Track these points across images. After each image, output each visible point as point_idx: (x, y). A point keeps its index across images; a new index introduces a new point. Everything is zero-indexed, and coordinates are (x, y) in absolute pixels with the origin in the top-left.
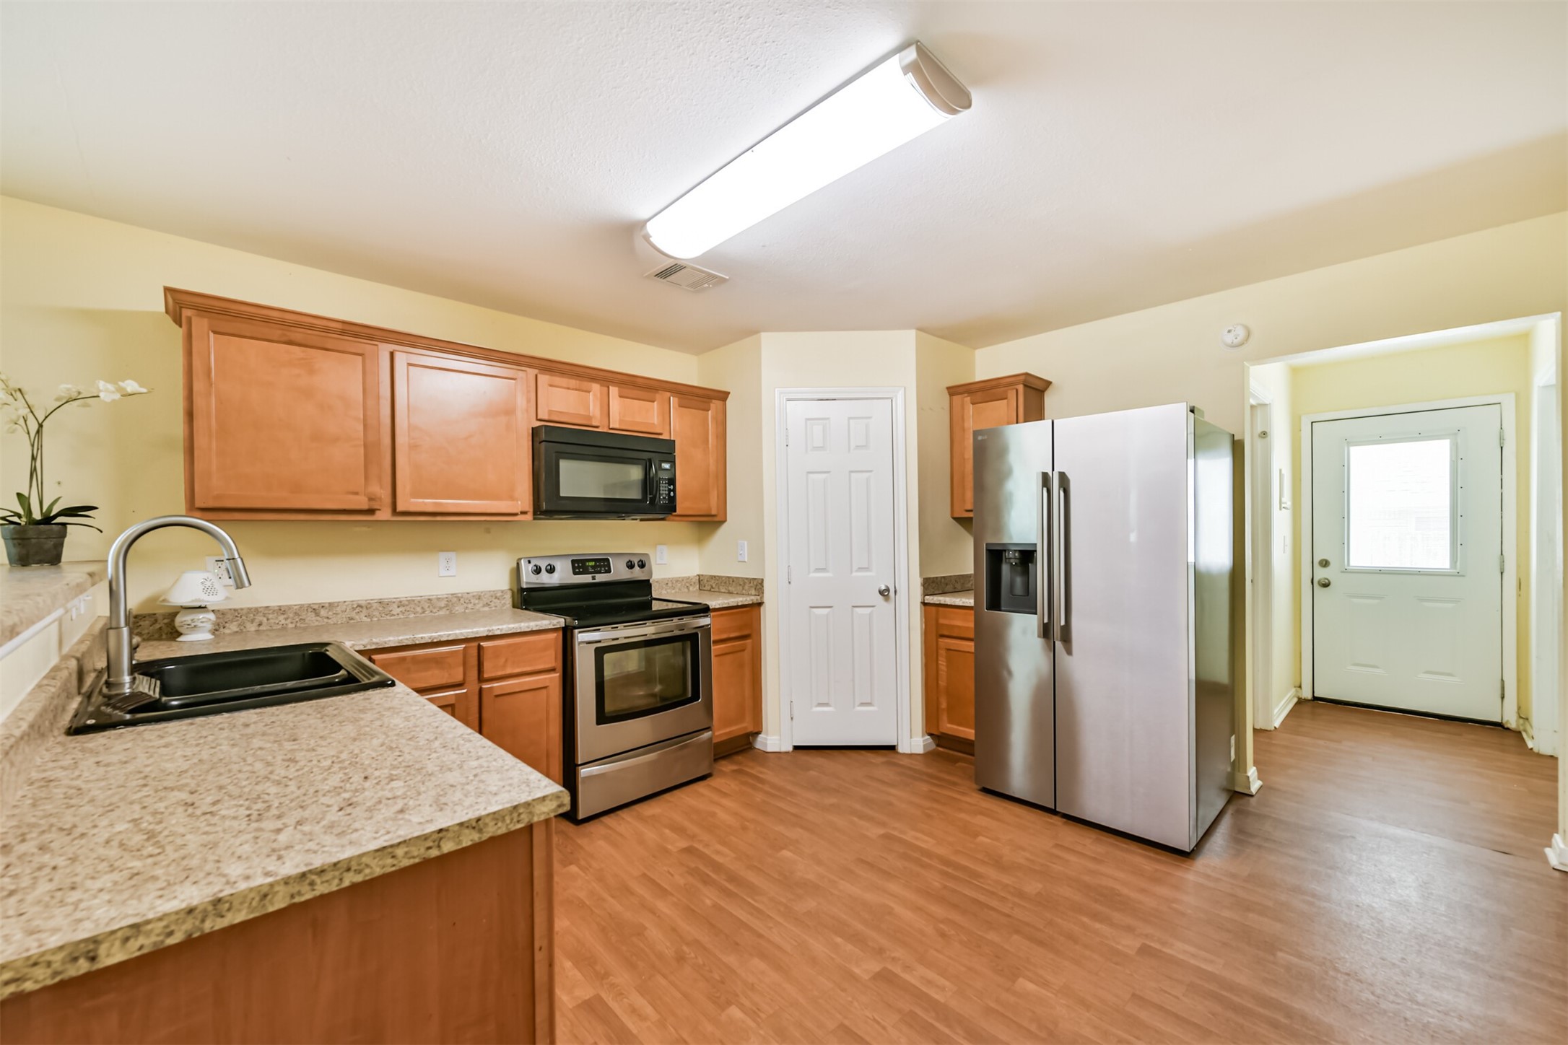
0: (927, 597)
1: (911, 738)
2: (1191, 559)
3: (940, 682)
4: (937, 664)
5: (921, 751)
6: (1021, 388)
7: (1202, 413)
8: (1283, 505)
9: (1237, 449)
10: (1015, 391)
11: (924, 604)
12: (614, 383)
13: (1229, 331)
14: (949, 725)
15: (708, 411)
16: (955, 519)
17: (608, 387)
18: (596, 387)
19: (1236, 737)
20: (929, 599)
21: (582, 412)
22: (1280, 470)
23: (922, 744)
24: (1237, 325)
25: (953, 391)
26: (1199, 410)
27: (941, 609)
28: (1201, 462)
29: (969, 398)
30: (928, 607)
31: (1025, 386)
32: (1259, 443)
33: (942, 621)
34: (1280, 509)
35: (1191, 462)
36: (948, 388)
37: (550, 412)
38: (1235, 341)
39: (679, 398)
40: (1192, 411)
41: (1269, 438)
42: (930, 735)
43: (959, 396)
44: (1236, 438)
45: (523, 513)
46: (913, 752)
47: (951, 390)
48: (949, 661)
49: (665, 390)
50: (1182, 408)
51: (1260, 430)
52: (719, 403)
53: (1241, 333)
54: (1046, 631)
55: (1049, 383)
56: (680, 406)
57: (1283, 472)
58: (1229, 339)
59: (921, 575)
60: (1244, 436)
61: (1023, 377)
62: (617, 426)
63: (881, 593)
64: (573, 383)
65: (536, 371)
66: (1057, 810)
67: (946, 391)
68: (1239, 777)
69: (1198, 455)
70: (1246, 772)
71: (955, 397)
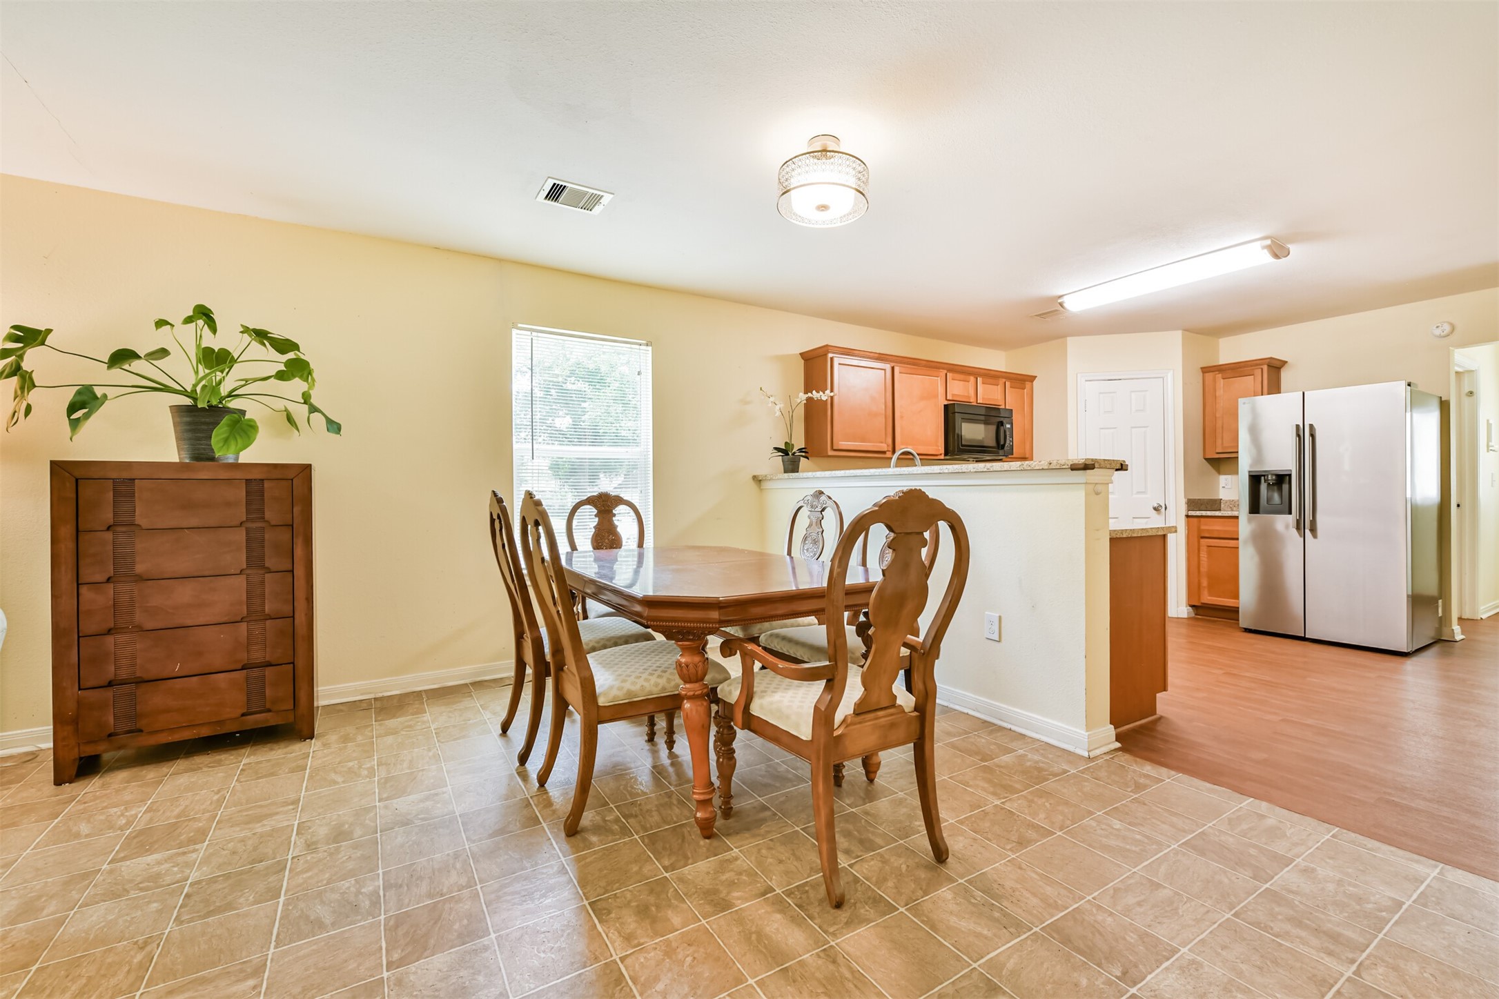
0: (1190, 512)
1: (1178, 607)
2: (1409, 496)
3: (1201, 569)
4: (1199, 557)
5: (1186, 616)
6: (1265, 368)
7: (1416, 385)
8: (1491, 448)
9: (1444, 406)
10: (1260, 370)
11: (1187, 516)
12: (980, 375)
13: (1437, 327)
14: (1209, 598)
15: (1024, 389)
16: (1205, 459)
17: (977, 379)
18: (972, 379)
19: (1442, 602)
20: (1191, 513)
21: (966, 394)
22: (1488, 421)
23: (1186, 612)
24: (1444, 322)
25: (1205, 370)
26: (1414, 384)
27: (1202, 519)
28: (1415, 415)
29: (1220, 375)
30: (1190, 519)
31: (1268, 366)
32: (1466, 400)
33: (1203, 527)
34: (1488, 451)
35: (1408, 415)
36: (1202, 368)
37: (953, 395)
38: (1442, 334)
39: (1011, 382)
40: (1409, 385)
41: (1475, 396)
42: (1192, 606)
43: (1211, 374)
44: (1443, 399)
45: (941, 454)
46: (1179, 616)
47: (1204, 370)
48: (1209, 555)
49: (1003, 377)
50: (1403, 384)
51: (1467, 390)
52: (1030, 383)
53: (1447, 328)
54: (1300, 526)
55: (1285, 363)
56: (1011, 387)
57: (1491, 422)
58: (1438, 332)
59: (1185, 497)
60: (1449, 396)
61: (1268, 360)
62: (981, 402)
63: (1155, 509)
64: (962, 377)
65: (945, 371)
66: (1307, 637)
67: (1200, 370)
68: (1446, 630)
69: (1414, 410)
70: (1451, 626)
71: (1207, 374)
